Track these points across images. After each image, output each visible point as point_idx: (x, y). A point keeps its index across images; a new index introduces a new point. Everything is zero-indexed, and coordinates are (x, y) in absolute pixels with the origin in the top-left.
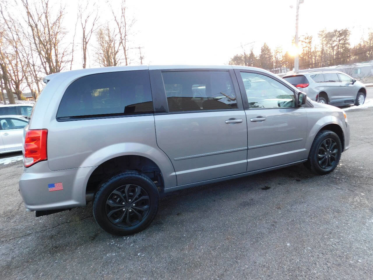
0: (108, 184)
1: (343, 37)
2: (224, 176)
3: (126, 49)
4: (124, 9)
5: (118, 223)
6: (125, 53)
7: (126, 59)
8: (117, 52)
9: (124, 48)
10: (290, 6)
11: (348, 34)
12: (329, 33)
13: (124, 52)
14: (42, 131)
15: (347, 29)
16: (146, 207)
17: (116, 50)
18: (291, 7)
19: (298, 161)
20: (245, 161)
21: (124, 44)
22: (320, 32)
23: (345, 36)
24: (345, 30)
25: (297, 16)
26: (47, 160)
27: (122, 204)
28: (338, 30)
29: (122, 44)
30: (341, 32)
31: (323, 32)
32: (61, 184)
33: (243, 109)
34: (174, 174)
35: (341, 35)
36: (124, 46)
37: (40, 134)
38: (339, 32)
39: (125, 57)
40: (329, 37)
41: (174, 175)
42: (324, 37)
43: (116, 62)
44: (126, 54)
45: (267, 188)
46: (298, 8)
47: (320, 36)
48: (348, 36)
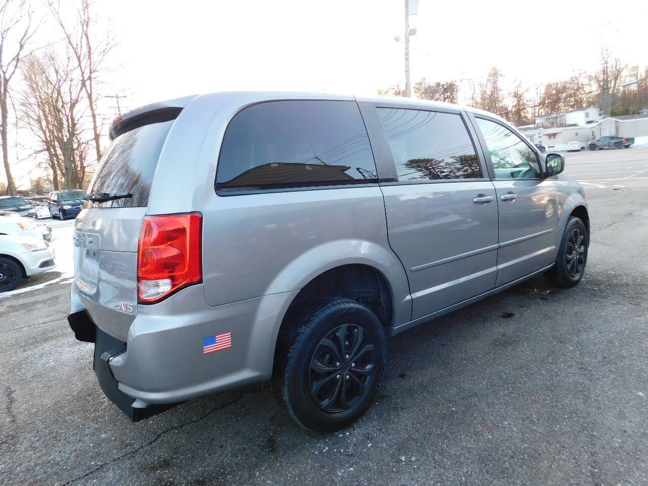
0: (312, 325)
1: (449, 94)
2: (468, 298)
3: (94, 97)
4: (87, 25)
5: (328, 406)
6: (91, 105)
7: (94, 116)
8: (77, 101)
9: (90, 96)
10: (395, 38)
11: (455, 90)
12: (429, 87)
13: (88, 103)
14: (189, 216)
15: (454, 83)
16: (368, 367)
17: (74, 97)
18: (397, 39)
19: (546, 266)
20: (494, 269)
21: (88, 88)
22: (416, 84)
23: (452, 94)
24: (451, 84)
25: (407, 54)
26: (200, 281)
27: (335, 366)
28: (441, 84)
29: (84, 88)
30: (445, 87)
31: (420, 84)
32: (228, 336)
33: (488, 179)
34: (408, 297)
35: (446, 90)
36: (89, 92)
37: (185, 223)
38: (443, 85)
39: (91, 114)
40: (430, 93)
41: (408, 301)
42: (423, 93)
43: (76, 122)
44: (94, 107)
45: (509, 316)
46: (407, 41)
47: (417, 91)
48: (454, 93)
